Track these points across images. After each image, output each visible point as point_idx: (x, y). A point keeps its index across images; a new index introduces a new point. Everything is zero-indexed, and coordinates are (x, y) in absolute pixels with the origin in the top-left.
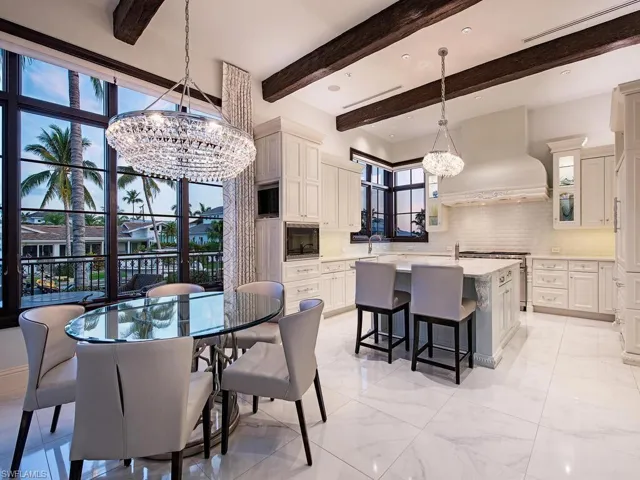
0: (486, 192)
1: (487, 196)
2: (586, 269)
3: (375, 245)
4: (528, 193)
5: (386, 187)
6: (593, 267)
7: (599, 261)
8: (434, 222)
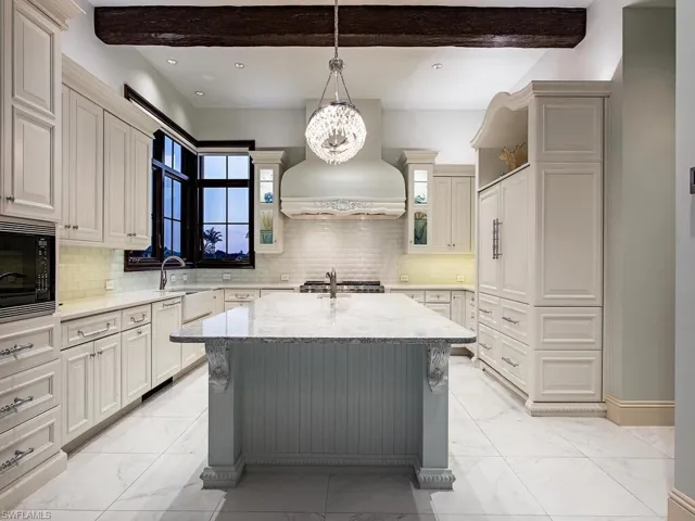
0: (343, 202)
1: (343, 206)
2: (442, 299)
3: (172, 275)
4: (389, 207)
5: (185, 177)
6: (446, 297)
7: (451, 290)
8: (267, 239)
